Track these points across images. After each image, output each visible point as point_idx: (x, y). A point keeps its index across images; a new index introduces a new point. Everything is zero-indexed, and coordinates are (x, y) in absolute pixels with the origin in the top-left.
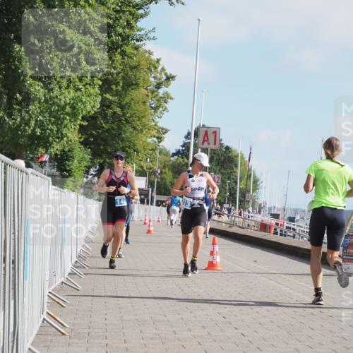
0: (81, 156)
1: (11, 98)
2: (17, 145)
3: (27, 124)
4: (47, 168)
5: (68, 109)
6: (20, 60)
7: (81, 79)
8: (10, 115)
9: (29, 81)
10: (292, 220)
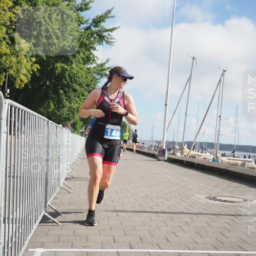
0: (80, 123)
1: (59, 106)
2: (60, 120)
3: (64, 114)
4: (69, 127)
5: (76, 109)
6: (62, 95)
7: (80, 101)
8: (59, 112)
9: (65, 101)
10: (143, 144)
